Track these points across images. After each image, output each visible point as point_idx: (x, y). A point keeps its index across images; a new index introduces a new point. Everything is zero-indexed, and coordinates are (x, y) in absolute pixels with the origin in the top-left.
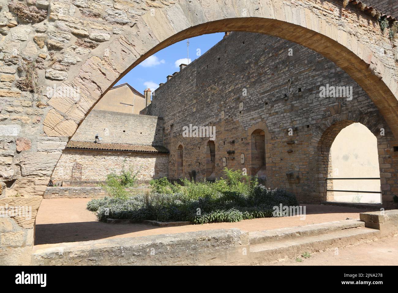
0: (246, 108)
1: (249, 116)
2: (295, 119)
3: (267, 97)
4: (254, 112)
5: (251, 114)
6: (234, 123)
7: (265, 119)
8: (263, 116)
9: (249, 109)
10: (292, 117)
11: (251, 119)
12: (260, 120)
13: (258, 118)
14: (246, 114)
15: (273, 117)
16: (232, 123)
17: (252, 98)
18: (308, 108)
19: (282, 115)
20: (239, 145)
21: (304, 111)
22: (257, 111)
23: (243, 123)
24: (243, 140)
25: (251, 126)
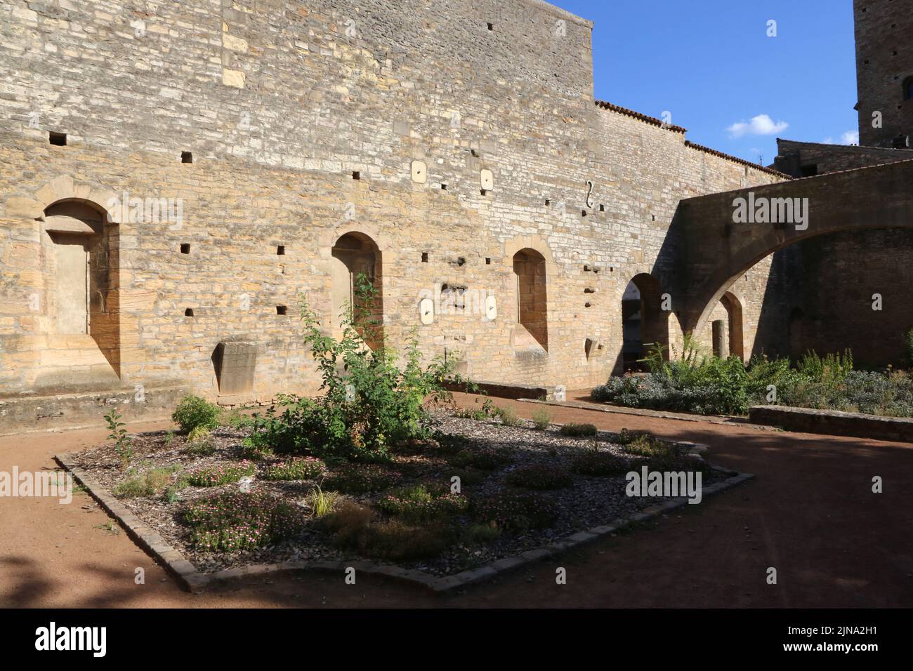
0: (501, 190)
1: (508, 211)
2: (596, 252)
3: (549, 190)
4: (522, 209)
5: (512, 209)
6: (463, 213)
7: (546, 233)
8: (541, 226)
9: (508, 197)
10: (592, 248)
11: (513, 221)
12: (535, 231)
13: (530, 225)
14: (502, 205)
15: (561, 234)
16: (456, 209)
17: (515, 174)
18: (612, 242)
19: (576, 238)
20: (480, 273)
21: (607, 243)
22: (528, 209)
23: (492, 222)
24: (492, 263)
25: (514, 236)
